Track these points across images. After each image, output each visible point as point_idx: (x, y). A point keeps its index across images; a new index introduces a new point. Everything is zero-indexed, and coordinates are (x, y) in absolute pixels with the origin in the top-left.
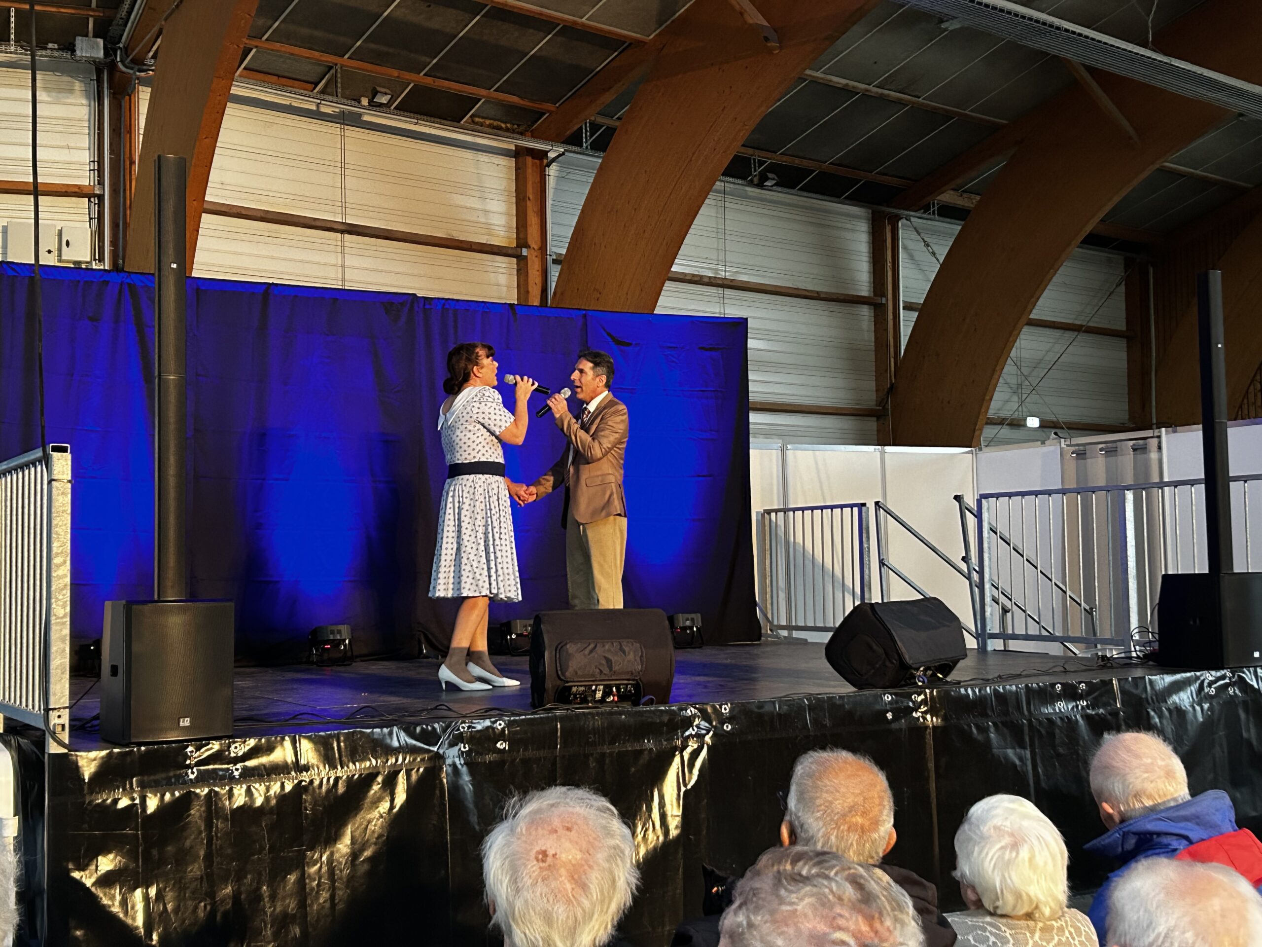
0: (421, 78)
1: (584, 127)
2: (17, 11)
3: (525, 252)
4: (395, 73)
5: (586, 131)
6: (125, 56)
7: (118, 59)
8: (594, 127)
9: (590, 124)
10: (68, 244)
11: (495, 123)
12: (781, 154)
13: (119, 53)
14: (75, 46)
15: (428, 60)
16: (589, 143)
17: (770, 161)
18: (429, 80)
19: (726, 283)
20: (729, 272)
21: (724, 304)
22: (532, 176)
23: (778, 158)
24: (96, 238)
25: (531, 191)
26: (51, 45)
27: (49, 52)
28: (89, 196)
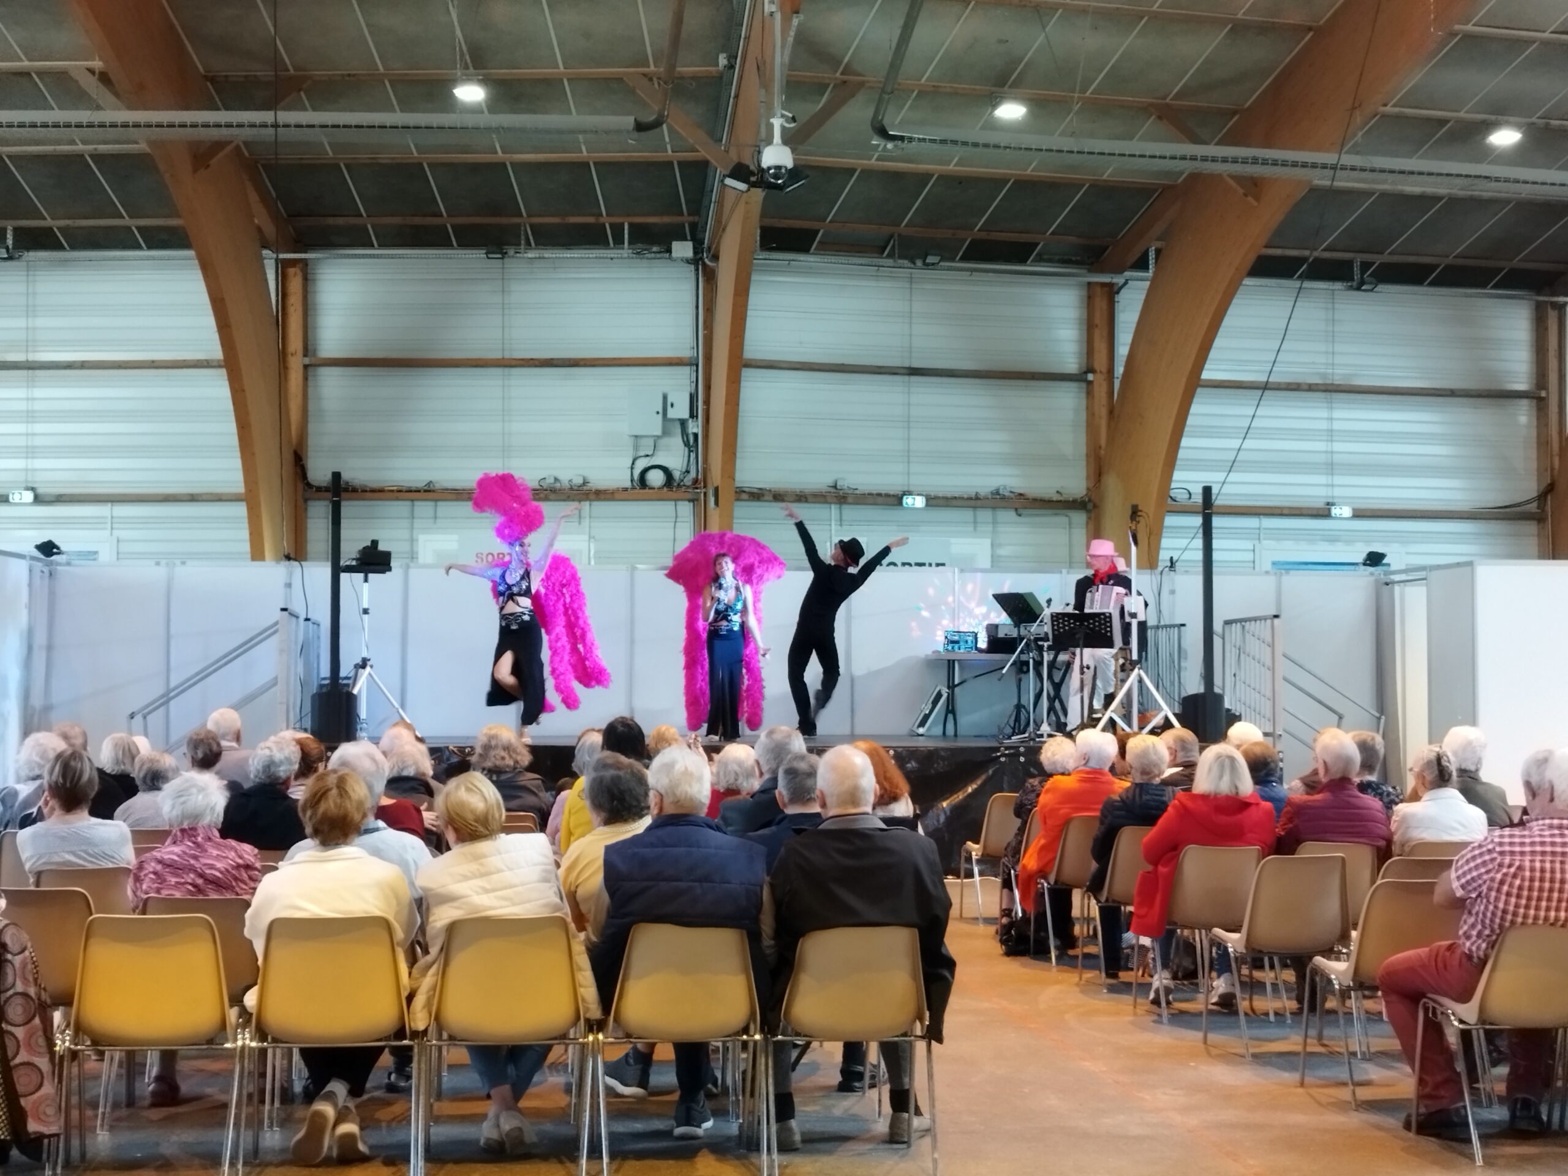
0: (976, 233)
1: (1148, 252)
2: (631, 225)
3: (1090, 377)
4: (951, 232)
5: (1151, 257)
7: (706, 256)
9: (1154, 248)
10: (672, 405)
11: (1065, 258)
12: (1390, 254)
13: (704, 249)
14: (672, 248)
17: (1378, 262)
18: (982, 235)
19: (1330, 388)
20: (1339, 374)
21: (1332, 408)
22: (1101, 304)
23: (1385, 258)
24: (693, 399)
25: (1100, 318)
26: (655, 249)
27: (653, 255)
28: (690, 365)
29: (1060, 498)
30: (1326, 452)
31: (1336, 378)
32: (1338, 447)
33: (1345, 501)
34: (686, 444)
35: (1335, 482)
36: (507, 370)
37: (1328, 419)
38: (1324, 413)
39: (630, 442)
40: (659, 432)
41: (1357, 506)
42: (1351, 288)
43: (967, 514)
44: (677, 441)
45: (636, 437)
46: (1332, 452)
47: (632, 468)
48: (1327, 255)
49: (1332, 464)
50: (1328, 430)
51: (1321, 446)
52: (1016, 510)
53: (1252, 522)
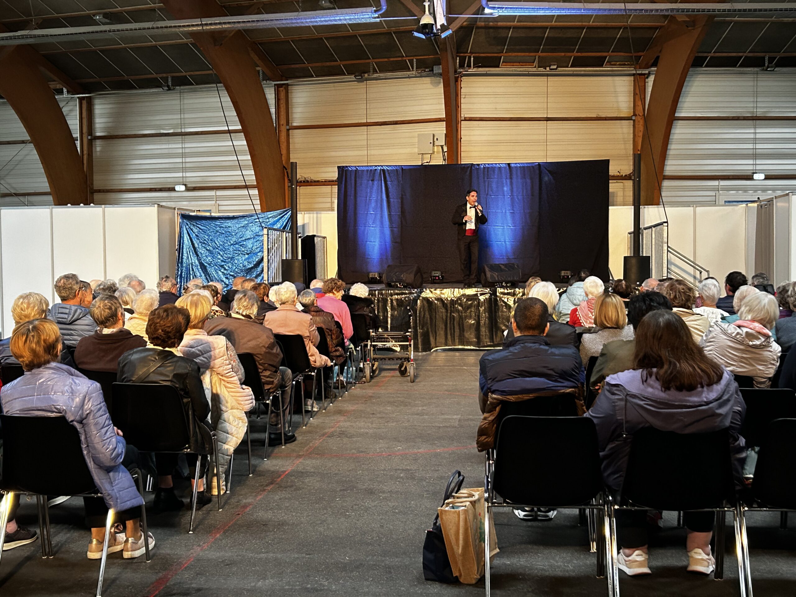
0: (575, 54)
2: (417, 59)
3: (636, 117)
4: (563, 54)
10: (437, 139)
11: (622, 63)
12: (783, 52)
14: (433, 69)
15: (574, 47)
18: (579, 54)
19: (755, 118)
20: (760, 112)
21: (756, 128)
22: (639, 84)
23: (782, 54)
25: (638, 90)
27: (426, 73)
28: (445, 121)
29: (619, 174)
30: (753, 149)
31: (758, 113)
32: (758, 146)
33: (761, 171)
34: (444, 156)
35: (757, 163)
36: (368, 127)
37: (754, 133)
38: (752, 130)
39: (420, 156)
40: (431, 152)
41: (766, 174)
42: (763, 70)
44: (440, 155)
45: (423, 154)
46: (756, 149)
48: (751, 55)
49: (756, 154)
50: (754, 138)
51: (751, 146)
53: (715, 183)
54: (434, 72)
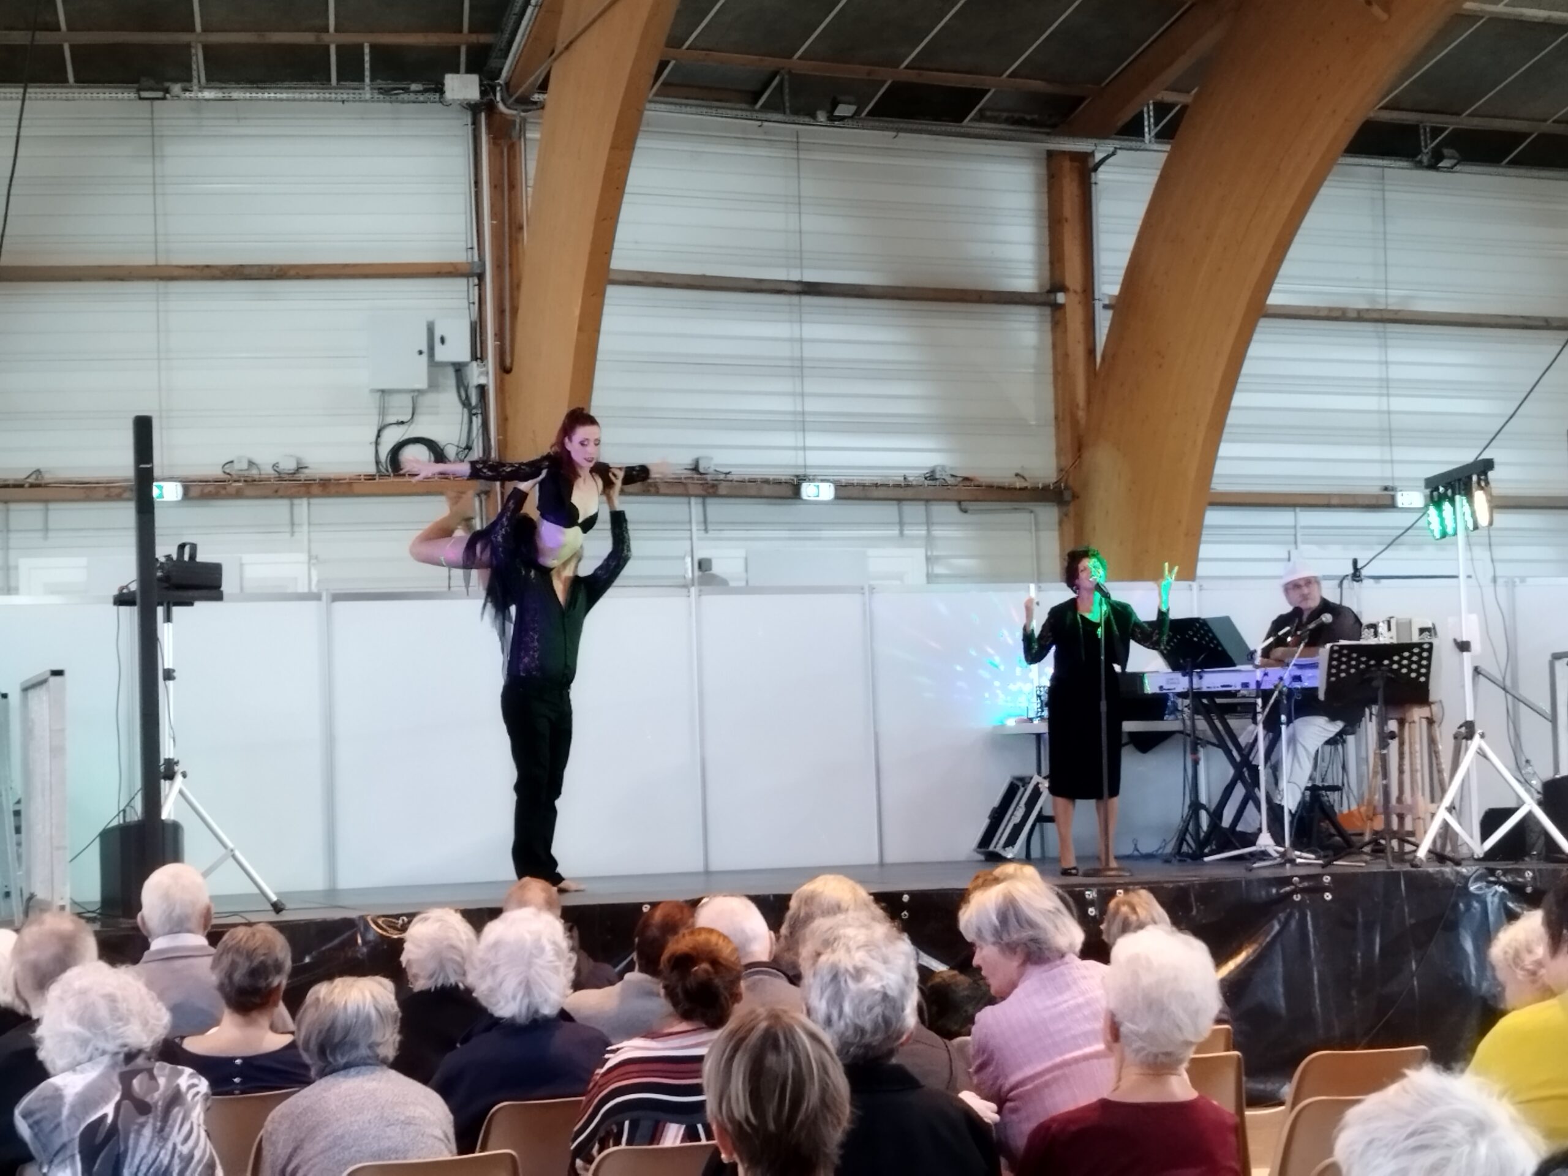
0: (901, 72)
1: (1145, 109)
2: (373, 47)
3: (1061, 298)
4: (865, 69)
5: (1149, 117)
6: (505, 95)
7: (498, 98)
8: (1162, 109)
9: (1155, 104)
10: (443, 340)
11: (1016, 116)
12: (1469, 115)
13: (498, 88)
14: (443, 85)
15: (908, 49)
16: (1153, 134)
17: (1451, 128)
18: (913, 74)
19: (1386, 316)
20: (1394, 298)
21: (1386, 347)
22: (1070, 188)
23: (1465, 121)
24: (477, 330)
25: (1070, 208)
26: (414, 87)
27: (412, 96)
28: (467, 275)
29: (1024, 484)
30: (1379, 412)
31: (1391, 301)
32: (1398, 404)
33: (1414, 483)
34: (466, 403)
35: (1396, 457)
36: (162, 284)
37: (1380, 363)
38: (1373, 354)
39: (373, 401)
40: (423, 384)
42: (1415, 167)
43: (889, 511)
44: (449, 399)
45: (383, 391)
46: (1389, 412)
47: (377, 443)
49: (1390, 430)
50: (1380, 380)
51: (1370, 403)
52: (959, 502)
53: (1284, 518)
54: (449, 95)
